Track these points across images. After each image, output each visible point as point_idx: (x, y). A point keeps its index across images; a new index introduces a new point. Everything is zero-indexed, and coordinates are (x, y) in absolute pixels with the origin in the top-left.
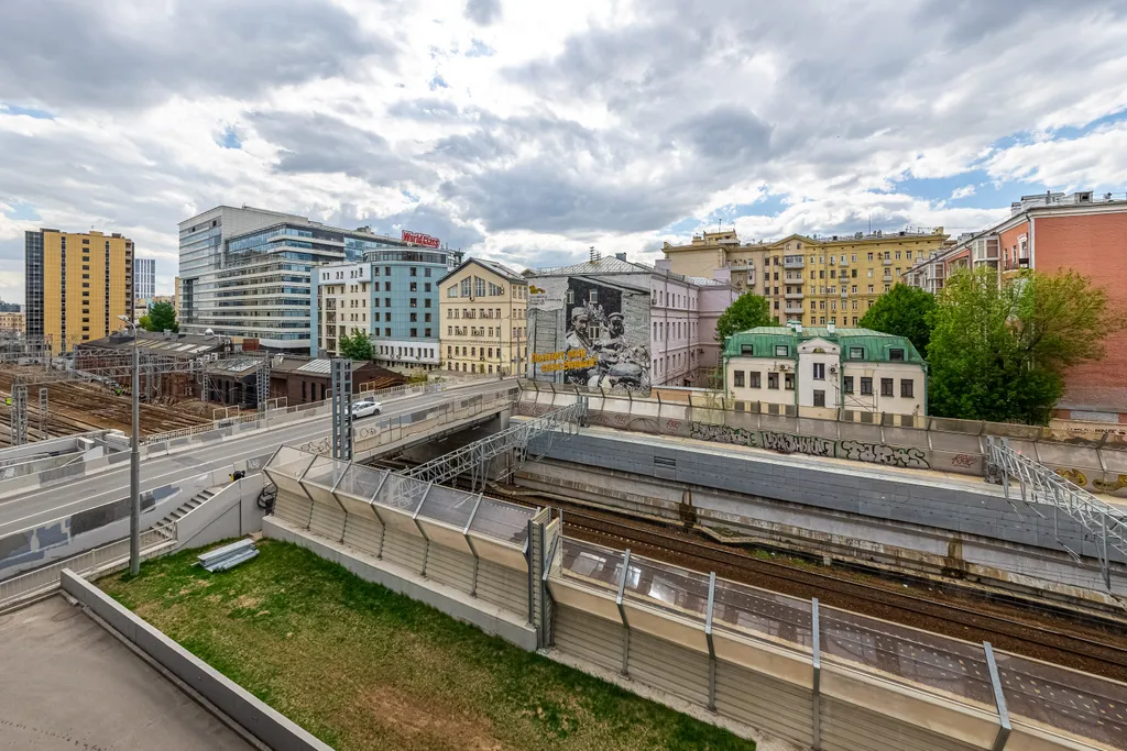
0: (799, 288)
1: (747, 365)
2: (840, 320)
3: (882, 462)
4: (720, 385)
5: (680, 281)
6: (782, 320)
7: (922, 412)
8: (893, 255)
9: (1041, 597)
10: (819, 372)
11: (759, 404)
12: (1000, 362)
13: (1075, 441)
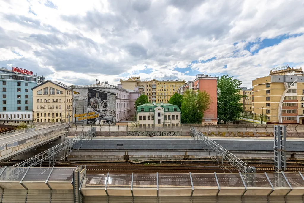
0: (155, 93)
1: (142, 114)
2: (164, 101)
3: (172, 136)
4: (136, 120)
5: (125, 91)
6: (151, 101)
7: (180, 123)
8: (175, 86)
9: (200, 160)
10: (159, 114)
11: (145, 124)
12: (194, 110)
13: (206, 126)
